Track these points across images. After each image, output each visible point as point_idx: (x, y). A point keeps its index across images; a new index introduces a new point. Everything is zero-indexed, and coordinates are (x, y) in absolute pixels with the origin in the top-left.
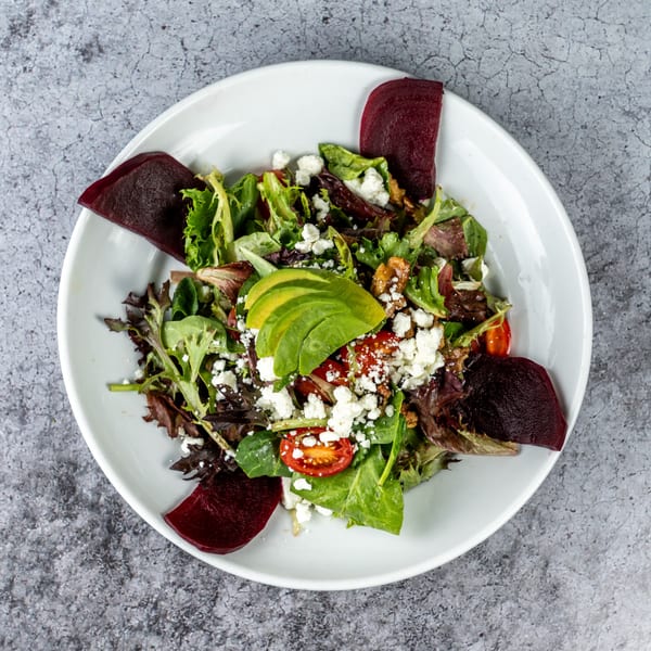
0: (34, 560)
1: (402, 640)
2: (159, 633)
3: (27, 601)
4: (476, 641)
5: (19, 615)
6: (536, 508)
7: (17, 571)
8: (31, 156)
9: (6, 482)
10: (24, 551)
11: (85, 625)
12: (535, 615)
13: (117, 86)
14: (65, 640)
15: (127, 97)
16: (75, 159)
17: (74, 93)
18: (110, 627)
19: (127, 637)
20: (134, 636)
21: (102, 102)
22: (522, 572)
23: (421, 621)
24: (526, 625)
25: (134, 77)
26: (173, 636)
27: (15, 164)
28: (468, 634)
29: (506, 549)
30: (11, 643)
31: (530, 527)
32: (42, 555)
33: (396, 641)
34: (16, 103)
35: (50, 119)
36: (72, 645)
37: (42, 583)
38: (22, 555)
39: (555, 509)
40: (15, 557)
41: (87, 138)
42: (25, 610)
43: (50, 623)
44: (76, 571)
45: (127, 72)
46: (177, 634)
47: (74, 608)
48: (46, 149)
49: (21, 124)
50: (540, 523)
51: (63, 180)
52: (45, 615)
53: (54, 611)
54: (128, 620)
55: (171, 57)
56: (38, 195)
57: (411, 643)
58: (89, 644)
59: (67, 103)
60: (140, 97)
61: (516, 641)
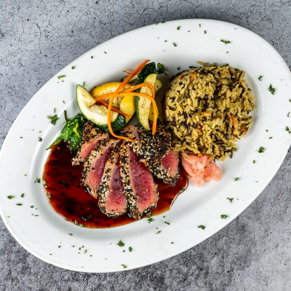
0: (18, 259)
1: (182, 263)
2: (77, 280)
3: (18, 277)
4: (214, 257)
5: (16, 285)
7: (11, 266)
10: (13, 257)
11: (45, 283)
12: (237, 241)
13: (13, 50)
15: (18, 53)
18: (56, 282)
19: (64, 284)
20: (67, 284)
21: (8, 58)
24: (234, 246)
25: (19, 44)
26: (84, 280)
28: (210, 254)
32: (21, 257)
33: (179, 263)
37: (23, 269)
38: (12, 259)
40: (9, 260)
42: (18, 282)
43: (30, 285)
45: (16, 42)
46: (85, 279)
47: (39, 277)
52: (27, 282)
53: (31, 280)
54: (63, 277)
55: (33, 32)
57: (186, 263)
60: (24, 52)
61: (231, 254)
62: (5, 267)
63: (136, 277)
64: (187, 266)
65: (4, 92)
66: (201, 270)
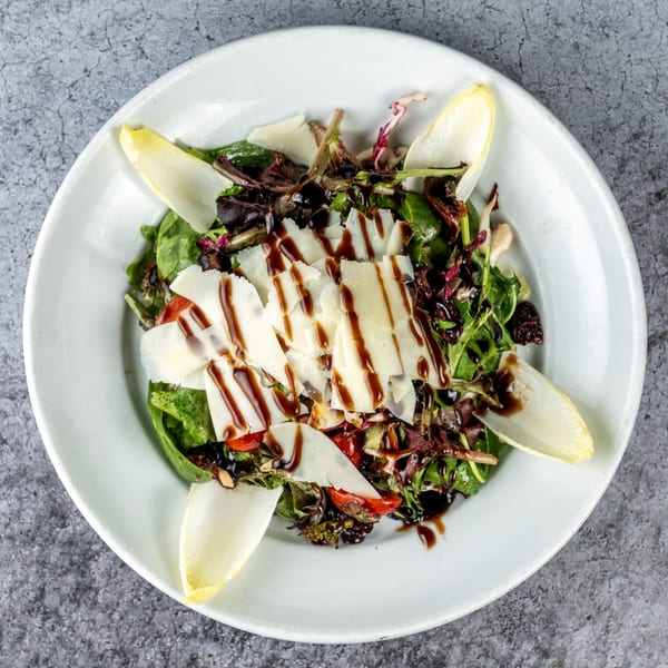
0: (67, 563)
1: (498, 630)
2: (216, 639)
3: (62, 611)
4: (584, 625)
5: (53, 629)
6: (643, 468)
7: (48, 578)
8: (31, 96)
9: (28, 476)
10: (54, 554)
11: (130, 635)
12: (649, 591)
13: (125, 10)
14: (109, 654)
15: (138, 22)
16: (82, 97)
17: (77, 21)
18: (159, 635)
19: (180, 645)
20: (188, 644)
21: (109, 29)
22: (631, 542)
23: (517, 606)
24: (639, 603)
26: (233, 641)
27: (14, 107)
28: (574, 618)
29: (610, 517)
30: (46, 661)
31: (636, 490)
32: (76, 558)
33: (491, 631)
34: (10, 37)
35: (50, 53)
36: (117, 659)
37: (77, 589)
38: (53, 559)
39: (664, 467)
40: (44, 561)
41: (95, 71)
42: (60, 622)
43: (90, 635)
44: (116, 573)
46: (237, 639)
47: (116, 616)
48: (48, 88)
49: (17, 60)
50: (648, 485)
51: (71, 123)
52: (83, 627)
53: (94, 621)
54: (180, 627)
56: (43, 142)
57: (508, 632)
58: (137, 656)
59: (69, 34)
60: (153, 20)
61: (629, 623)
62: (31, 580)
63: (372, 651)
64: (510, 640)
65: (89, 118)
66: (546, 654)
